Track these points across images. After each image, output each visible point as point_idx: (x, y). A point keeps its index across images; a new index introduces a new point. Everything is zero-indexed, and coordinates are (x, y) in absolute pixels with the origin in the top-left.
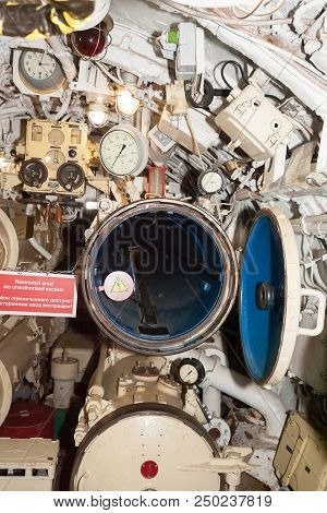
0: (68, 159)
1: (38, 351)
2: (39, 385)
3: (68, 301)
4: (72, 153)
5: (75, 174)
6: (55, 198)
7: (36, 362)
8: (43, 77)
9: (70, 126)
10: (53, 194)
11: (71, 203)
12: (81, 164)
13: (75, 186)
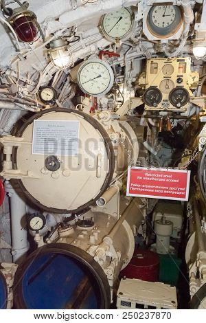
0: (176, 84)
1: (145, 215)
2: (145, 237)
3: (183, 189)
4: (179, 80)
5: (182, 95)
6: (166, 113)
7: (143, 221)
8: (166, 25)
9: (178, 60)
10: (165, 111)
11: (178, 117)
12: (187, 87)
13: (183, 104)
